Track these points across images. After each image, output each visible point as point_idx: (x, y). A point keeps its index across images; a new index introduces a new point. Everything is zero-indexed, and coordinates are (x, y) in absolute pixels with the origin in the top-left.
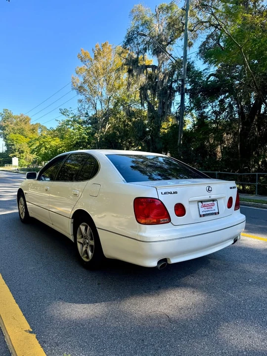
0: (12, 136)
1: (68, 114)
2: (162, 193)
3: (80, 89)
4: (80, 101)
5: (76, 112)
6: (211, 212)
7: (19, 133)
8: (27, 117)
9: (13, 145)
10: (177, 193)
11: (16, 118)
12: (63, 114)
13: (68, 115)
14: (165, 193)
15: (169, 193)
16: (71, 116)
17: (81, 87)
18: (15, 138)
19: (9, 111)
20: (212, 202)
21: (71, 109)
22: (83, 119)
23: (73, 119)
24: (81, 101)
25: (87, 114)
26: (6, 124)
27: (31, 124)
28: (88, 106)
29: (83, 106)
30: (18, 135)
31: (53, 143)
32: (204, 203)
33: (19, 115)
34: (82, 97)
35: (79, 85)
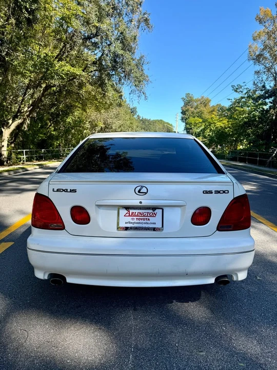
0: (191, 120)
1: (241, 90)
2: (53, 189)
3: (258, 58)
4: (257, 73)
5: (251, 86)
6: (147, 226)
7: (198, 117)
8: (207, 99)
9: (191, 129)
10: (76, 192)
11: (196, 101)
12: (236, 91)
13: (242, 92)
14: (58, 190)
15: (64, 190)
16: (245, 91)
17: (260, 55)
18: (193, 122)
19: (191, 95)
20: (151, 211)
21: (245, 84)
22: (258, 93)
23: (246, 95)
24: (259, 72)
25: (264, 86)
26: (187, 109)
27: (211, 105)
28: (266, 77)
29: (260, 78)
30: (196, 118)
31: (219, 124)
32: (131, 211)
33: (200, 98)
34: (259, 67)
35: (257, 53)
